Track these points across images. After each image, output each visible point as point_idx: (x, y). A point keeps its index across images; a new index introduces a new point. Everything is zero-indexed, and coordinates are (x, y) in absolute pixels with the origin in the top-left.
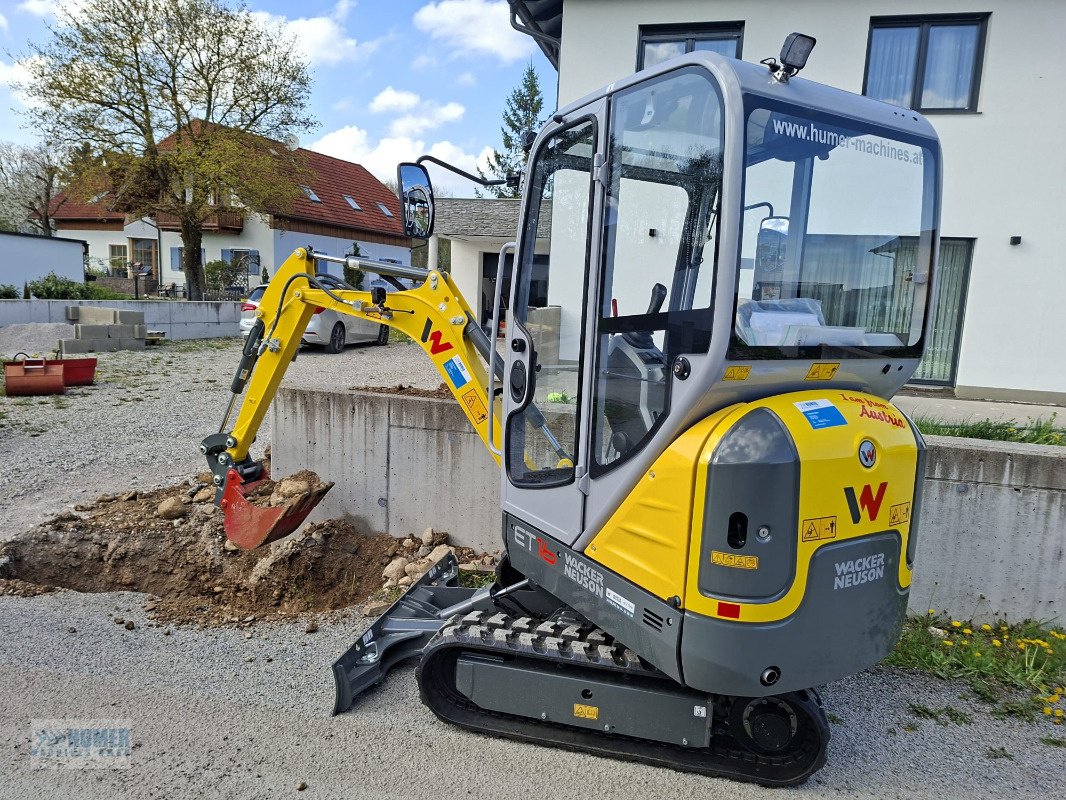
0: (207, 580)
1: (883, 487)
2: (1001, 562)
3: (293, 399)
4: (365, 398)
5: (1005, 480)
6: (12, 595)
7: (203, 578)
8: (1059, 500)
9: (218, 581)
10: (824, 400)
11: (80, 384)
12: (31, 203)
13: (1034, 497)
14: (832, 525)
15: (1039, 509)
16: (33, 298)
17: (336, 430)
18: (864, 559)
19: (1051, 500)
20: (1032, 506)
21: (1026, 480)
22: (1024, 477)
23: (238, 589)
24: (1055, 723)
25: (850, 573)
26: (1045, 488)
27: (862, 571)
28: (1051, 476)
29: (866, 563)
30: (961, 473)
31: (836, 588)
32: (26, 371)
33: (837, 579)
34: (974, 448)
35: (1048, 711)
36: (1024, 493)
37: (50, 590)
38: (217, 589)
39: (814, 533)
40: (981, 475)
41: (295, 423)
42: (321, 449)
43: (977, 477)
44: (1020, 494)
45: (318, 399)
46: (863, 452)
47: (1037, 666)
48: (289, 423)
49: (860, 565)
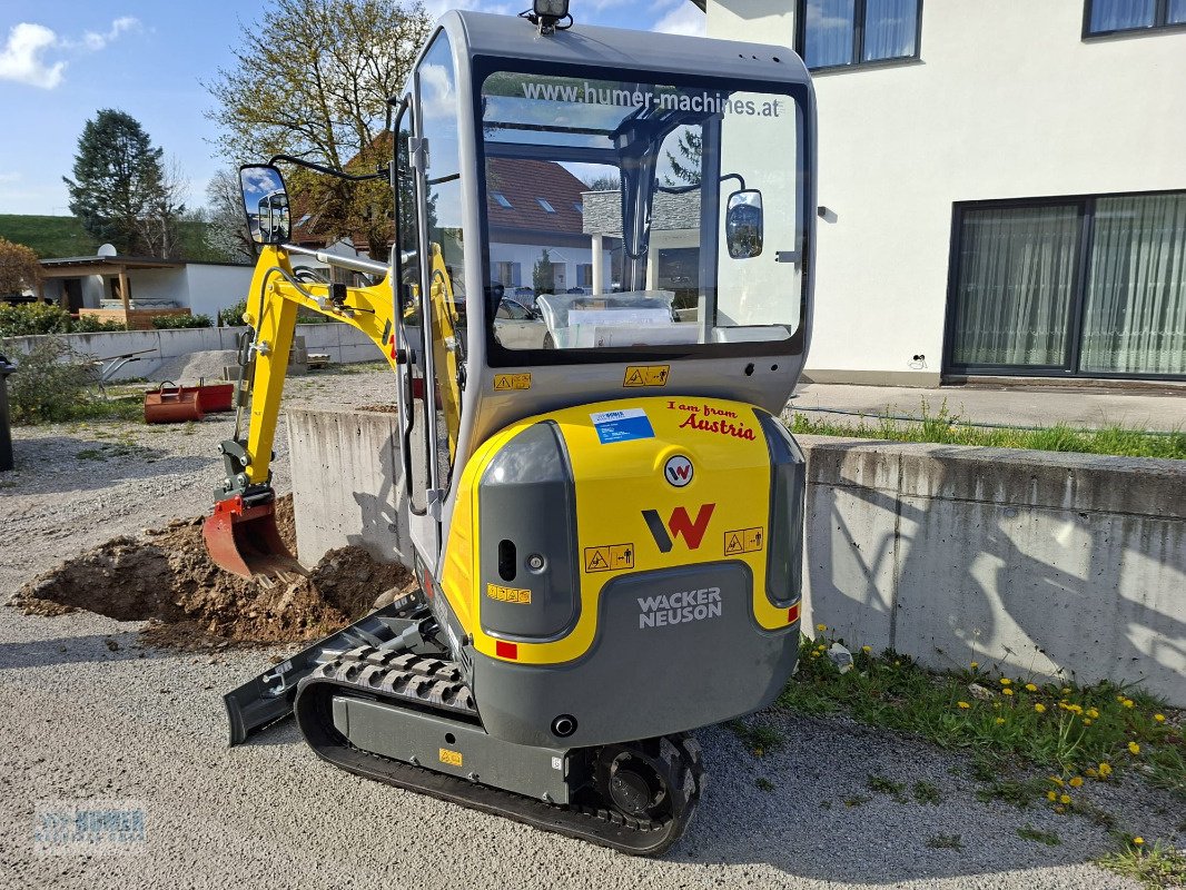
0: (243, 606)
1: (707, 511)
2: (1066, 606)
3: (305, 422)
4: (369, 418)
5: (1067, 501)
6: (37, 614)
7: (240, 603)
8: (1140, 528)
9: (252, 607)
10: (632, 410)
11: (219, 411)
12: (239, 232)
13: (1105, 524)
14: (628, 553)
15: (1113, 539)
16: (226, 326)
17: (346, 453)
18: (685, 594)
19: (1128, 528)
20: (1104, 537)
21: (1094, 504)
22: (1091, 498)
23: (269, 616)
24: (1057, 812)
25: (664, 609)
26: (1120, 513)
27: (682, 608)
28: (1127, 497)
29: (687, 598)
30: (1009, 494)
31: (642, 626)
32: (164, 399)
33: (642, 616)
34: (1024, 462)
35: (1052, 796)
36: (1091, 519)
37: (68, 611)
38: (252, 615)
39: (601, 563)
40: (1035, 496)
41: (308, 446)
42: (333, 473)
43: (1030, 498)
44: (1087, 521)
45: (327, 420)
46: (671, 470)
47: (1072, 739)
48: (304, 445)
49: (678, 600)
